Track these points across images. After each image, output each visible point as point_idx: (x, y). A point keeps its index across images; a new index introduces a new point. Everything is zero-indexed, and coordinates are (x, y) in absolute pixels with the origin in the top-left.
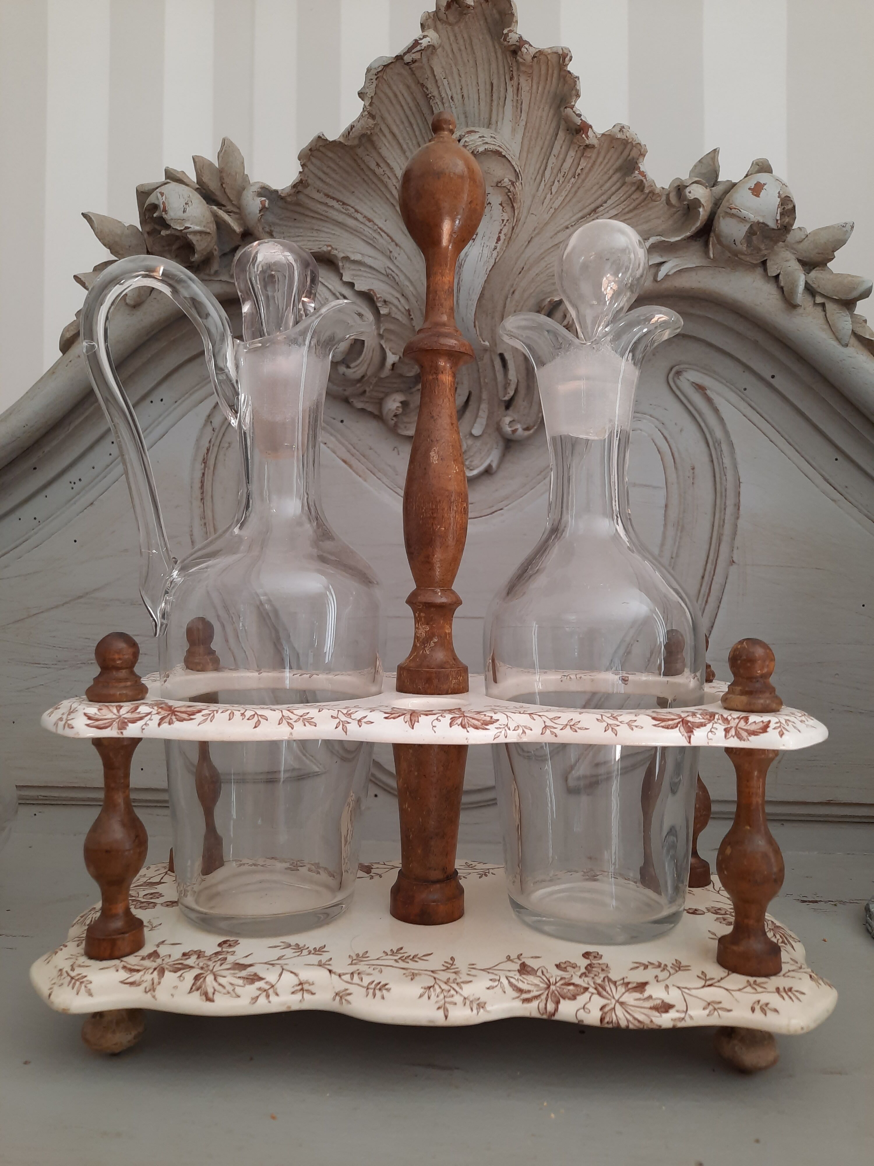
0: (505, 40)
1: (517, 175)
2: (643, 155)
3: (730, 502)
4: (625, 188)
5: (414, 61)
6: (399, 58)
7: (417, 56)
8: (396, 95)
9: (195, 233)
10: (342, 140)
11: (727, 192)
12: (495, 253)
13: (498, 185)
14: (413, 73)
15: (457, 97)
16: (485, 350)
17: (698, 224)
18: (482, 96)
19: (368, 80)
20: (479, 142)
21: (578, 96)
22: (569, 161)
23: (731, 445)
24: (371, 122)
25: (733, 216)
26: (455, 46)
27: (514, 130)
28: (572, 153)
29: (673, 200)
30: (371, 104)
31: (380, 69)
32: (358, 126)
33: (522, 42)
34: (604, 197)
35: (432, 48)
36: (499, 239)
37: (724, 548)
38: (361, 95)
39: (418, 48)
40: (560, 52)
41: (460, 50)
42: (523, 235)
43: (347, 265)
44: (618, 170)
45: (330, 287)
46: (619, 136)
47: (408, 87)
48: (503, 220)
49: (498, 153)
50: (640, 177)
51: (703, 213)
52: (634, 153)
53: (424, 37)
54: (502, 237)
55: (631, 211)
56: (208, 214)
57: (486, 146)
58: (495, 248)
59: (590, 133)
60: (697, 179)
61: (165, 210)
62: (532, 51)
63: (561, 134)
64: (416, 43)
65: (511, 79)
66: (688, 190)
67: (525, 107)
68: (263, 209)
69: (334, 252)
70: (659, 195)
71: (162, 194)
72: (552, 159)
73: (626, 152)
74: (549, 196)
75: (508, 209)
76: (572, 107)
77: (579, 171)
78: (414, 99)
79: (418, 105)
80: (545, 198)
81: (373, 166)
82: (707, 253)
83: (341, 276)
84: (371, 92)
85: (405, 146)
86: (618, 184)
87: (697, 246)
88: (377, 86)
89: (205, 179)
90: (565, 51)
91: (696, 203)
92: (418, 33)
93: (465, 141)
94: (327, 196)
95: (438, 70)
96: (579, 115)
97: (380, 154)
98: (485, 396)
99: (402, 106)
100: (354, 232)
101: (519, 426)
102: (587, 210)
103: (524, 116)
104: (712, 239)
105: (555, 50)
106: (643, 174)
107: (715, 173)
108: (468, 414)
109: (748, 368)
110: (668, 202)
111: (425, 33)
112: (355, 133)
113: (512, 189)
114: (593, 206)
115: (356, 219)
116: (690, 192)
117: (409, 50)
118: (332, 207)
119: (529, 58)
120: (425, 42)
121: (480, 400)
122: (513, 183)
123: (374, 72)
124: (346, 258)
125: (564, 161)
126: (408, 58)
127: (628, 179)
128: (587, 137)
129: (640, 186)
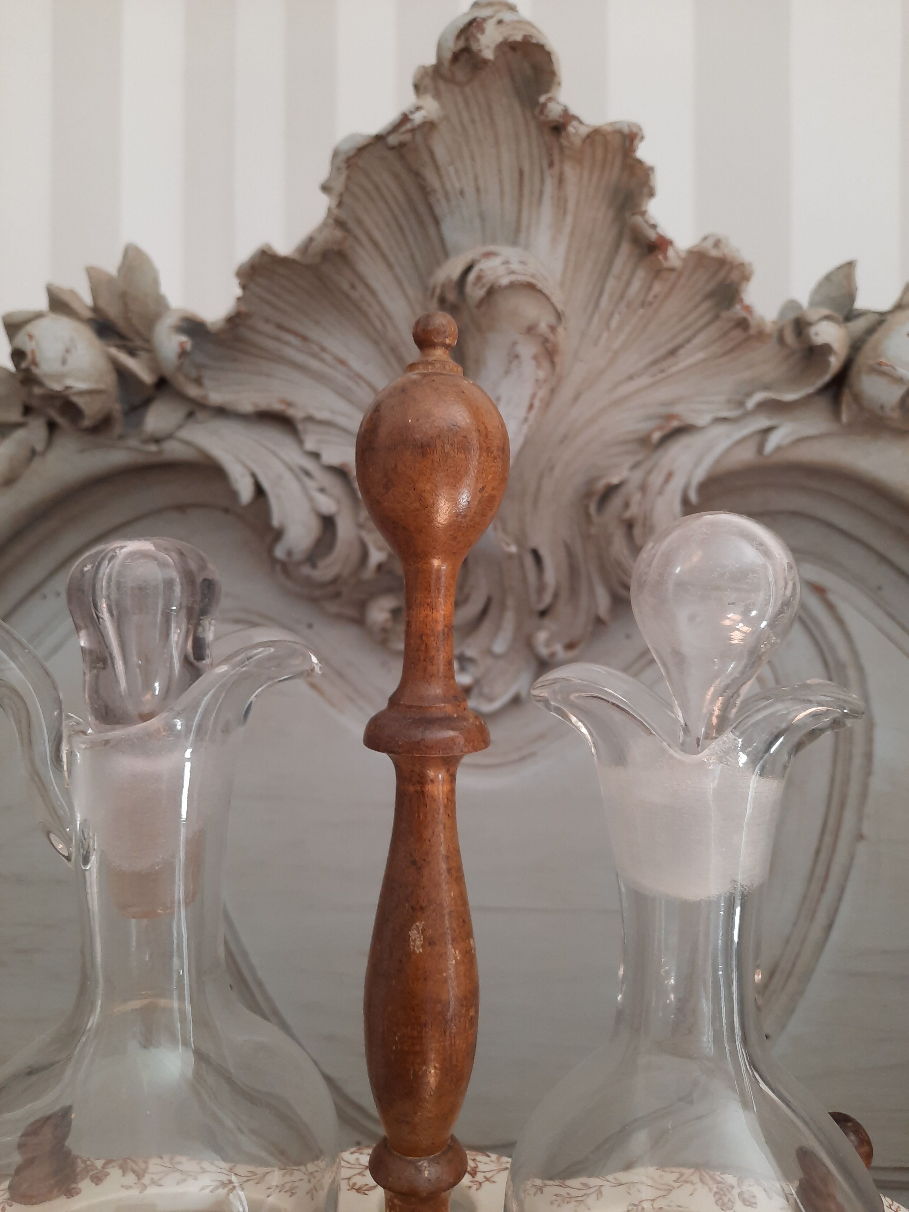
0: (542, 112)
1: (559, 316)
2: (746, 277)
3: (858, 750)
4: (717, 325)
5: (402, 145)
6: (379, 138)
7: (407, 137)
8: (377, 188)
9: (81, 393)
10: (297, 257)
11: (871, 330)
12: (525, 428)
13: (531, 330)
14: (402, 157)
15: (470, 192)
16: (510, 556)
17: (827, 378)
18: (507, 188)
19: (335, 169)
20: (502, 270)
21: (651, 194)
22: (636, 285)
23: (860, 670)
24: (339, 233)
25: (883, 374)
26: (466, 117)
27: (554, 241)
28: (641, 273)
29: (790, 337)
30: (340, 204)
31: (351, 153)
32: (320, 239)
33: (567, 117)
34: (687, 334)
35: (429, 126)
36: (531, 407)
37: (849, 816)
38: (325, 188)
39: (408, 126)
40: (626, 130)
41: (473, 121)
42: (567, 392)
43: (310, 427)
44: (710, 296)
45: (287, 458)
46: (714, 253)
47: (396, 177)
48: (537, 381)
49: (531, 287)
50: (743, 314)
51: (835, 363)
52: (735, 276)
53: (418, 108)
54: (537, 403)
55: (725, 354)
56: (102, 364)
57: (513, 278)
58: (526, 420)
59: (671, 253)
60: (826, 312)
61: (34, 363)
62: (584, 131)
63: (625, 248)
64: (405, 119)
65: (551, 164)
66: (813, 330)
67: (571, 205)
68: (183, 354)
69: (291, 412)
70: (769, 336)
71: (31, 337)
72: (611, 283)
73: (722, 274)
74: (605, 335)
75: (546, 364)
76: (643, 213)
77: (650, 298)
78: (406, 193)
79: (410, 201)
80: (599, 336)
81: (346, 287)
82: (836, 413)
83: (300, 442)
84: (339, 185)
85: (392, 259)
86: (707, 318)
87: (823, 404)
88: (349, 178)
89: (103, 304)
90: (635, 130)
91: (825, 350)
92: (409, 99)
93: (481, 270)
94: (280, 327)
95: (440, 152)
96: (654, 226)
97: (356, 272)
98: (510, 602)
99: (386, 202)
100: (320, 378)
101: (558, 648)
102: (662, 351)
103: (569, 219)
104: (846, 398)
105: (618, 127)
106: (748, 309)
107: (851, 297)
108: (487, 625)
109: (883, 559)
110: (781, 339)
111: (420, 103)
112: (316, 247)
113: (551, 337)
114: (670, 346)
115: (322, 360)
116: (817, 334)
117: (396, 128)
118: (288, 343)
119: (577, 141)
120: (418, 118)
121: (503, 607)
122: (553, 329)
123: (342, 157)
124: (310, 419)
125: (628, 283)
126: (393, 140)
127: (725, 314)
128: (666, 258)
129: (743, 324)
